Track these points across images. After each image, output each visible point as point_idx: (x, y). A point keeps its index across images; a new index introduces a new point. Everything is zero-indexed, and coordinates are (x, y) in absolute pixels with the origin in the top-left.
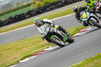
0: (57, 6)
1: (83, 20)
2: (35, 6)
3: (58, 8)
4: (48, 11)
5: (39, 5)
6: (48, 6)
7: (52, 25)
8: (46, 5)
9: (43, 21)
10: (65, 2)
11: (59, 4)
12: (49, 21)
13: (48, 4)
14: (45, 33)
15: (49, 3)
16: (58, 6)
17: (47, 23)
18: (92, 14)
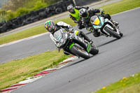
0: (38, 16)
1: (95, 27)
2: (5, 17)
3: (39, 20)
4: (25, 24)
5: (12, 16)
6: (25, 17)
7: (70, 30)
8: (21, 16)
9: (56, 25)
10: (50, 11)
11: (42, 13)
12: (65, 25)
13: (25, 14)
14: (62, 41)
15: (27, 12)
16: (41, 16)
17: (63, 27)
18: (107, 20)
